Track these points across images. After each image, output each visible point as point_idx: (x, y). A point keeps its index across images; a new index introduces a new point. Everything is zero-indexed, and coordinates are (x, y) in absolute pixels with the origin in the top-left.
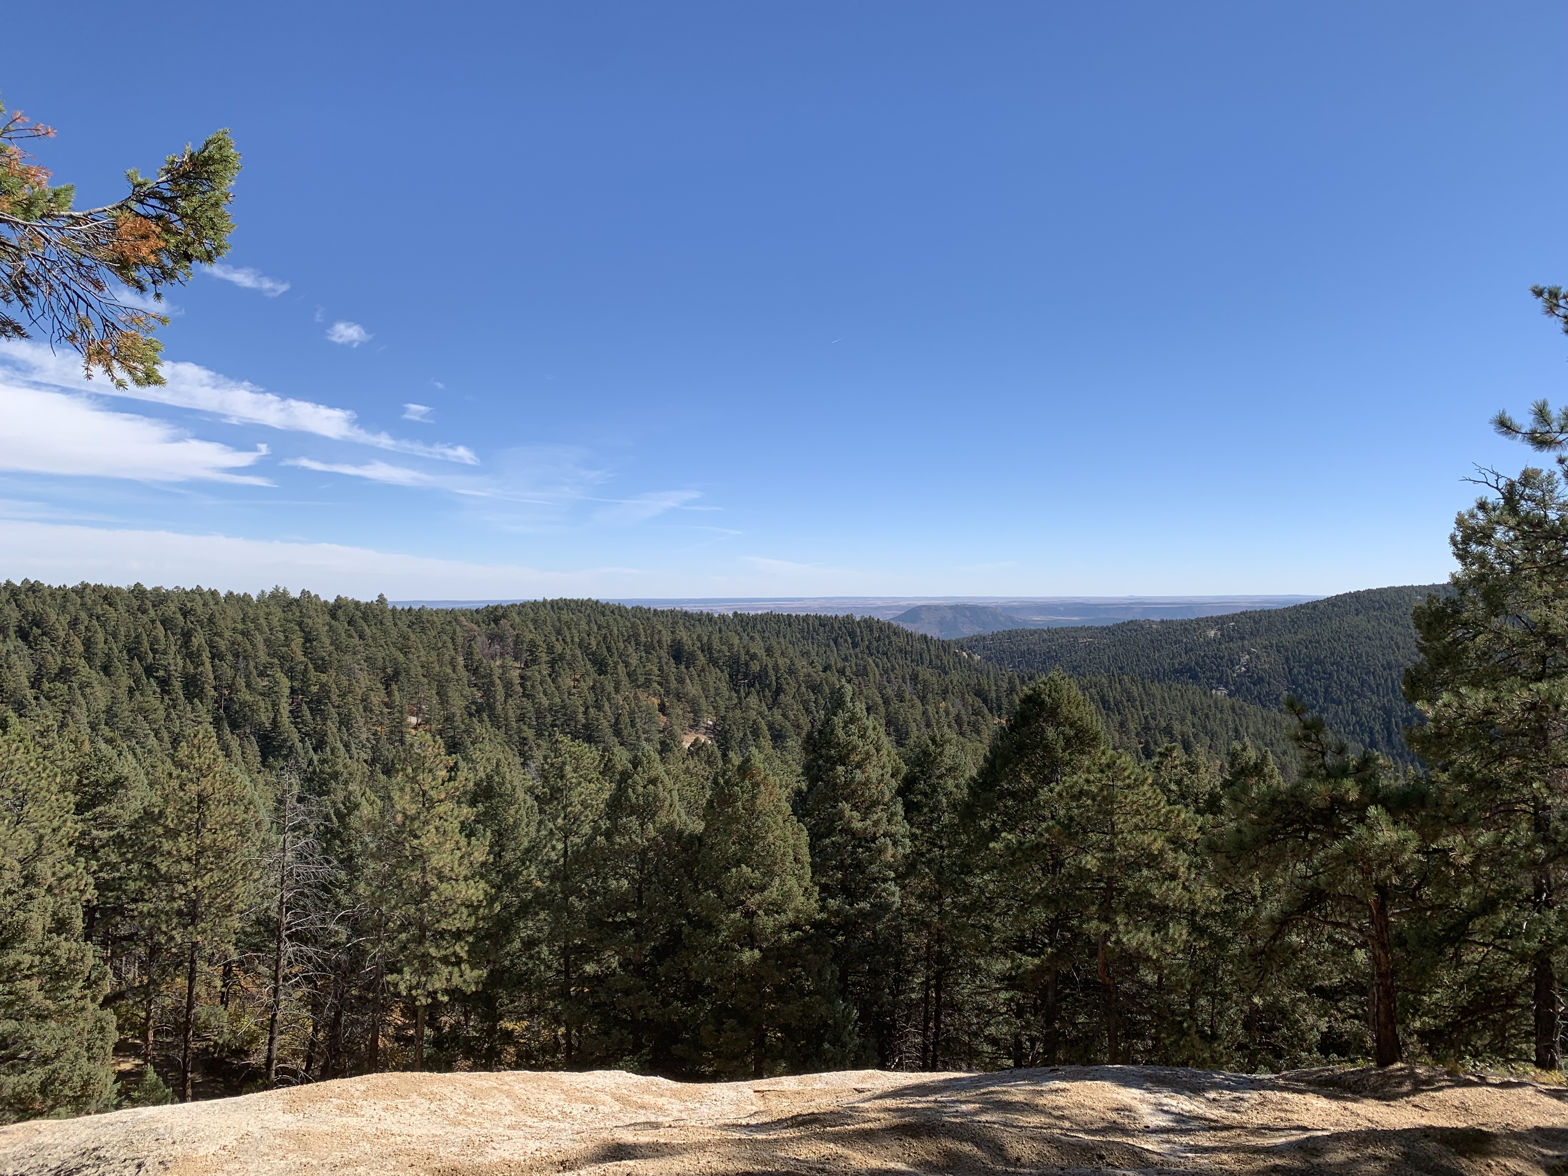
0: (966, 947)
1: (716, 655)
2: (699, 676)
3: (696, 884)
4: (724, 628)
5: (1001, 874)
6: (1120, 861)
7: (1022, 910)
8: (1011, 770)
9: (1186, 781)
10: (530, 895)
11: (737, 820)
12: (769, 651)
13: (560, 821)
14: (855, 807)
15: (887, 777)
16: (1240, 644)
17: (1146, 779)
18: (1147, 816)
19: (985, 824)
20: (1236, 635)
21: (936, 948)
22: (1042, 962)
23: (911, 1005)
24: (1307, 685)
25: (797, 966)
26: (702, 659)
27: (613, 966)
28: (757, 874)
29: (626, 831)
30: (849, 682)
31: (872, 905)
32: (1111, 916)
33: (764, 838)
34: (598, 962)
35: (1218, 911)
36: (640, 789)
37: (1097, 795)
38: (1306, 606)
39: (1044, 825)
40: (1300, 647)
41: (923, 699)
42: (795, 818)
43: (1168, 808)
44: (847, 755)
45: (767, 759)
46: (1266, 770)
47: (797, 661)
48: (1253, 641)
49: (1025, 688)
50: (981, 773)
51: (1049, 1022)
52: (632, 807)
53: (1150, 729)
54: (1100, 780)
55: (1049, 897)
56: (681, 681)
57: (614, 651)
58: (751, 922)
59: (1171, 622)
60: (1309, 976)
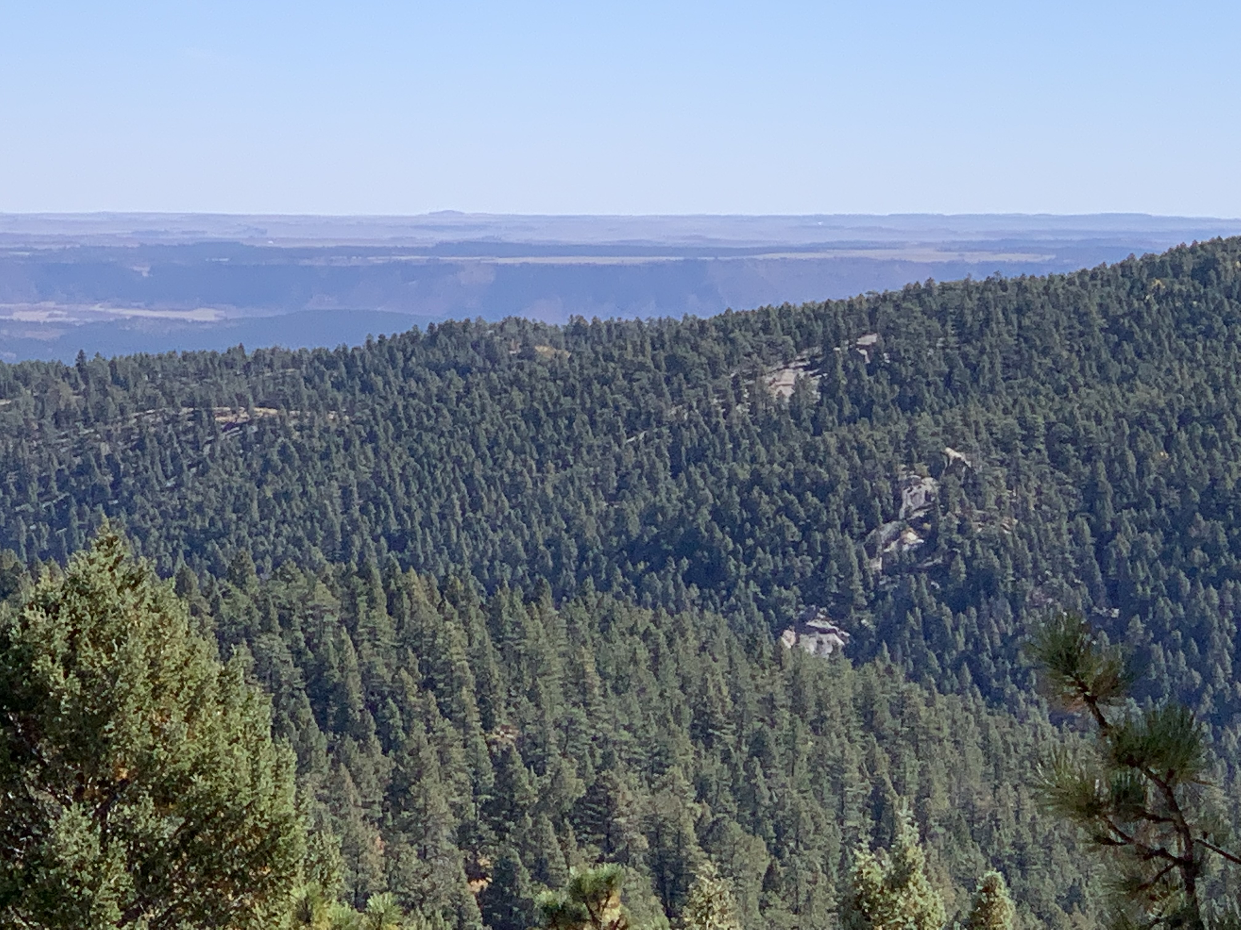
20: (883, 388)
24: (1166, 608)
38: (1169, 265)
48: (953, 416)
53: (515, 812)
59: (617, 331)
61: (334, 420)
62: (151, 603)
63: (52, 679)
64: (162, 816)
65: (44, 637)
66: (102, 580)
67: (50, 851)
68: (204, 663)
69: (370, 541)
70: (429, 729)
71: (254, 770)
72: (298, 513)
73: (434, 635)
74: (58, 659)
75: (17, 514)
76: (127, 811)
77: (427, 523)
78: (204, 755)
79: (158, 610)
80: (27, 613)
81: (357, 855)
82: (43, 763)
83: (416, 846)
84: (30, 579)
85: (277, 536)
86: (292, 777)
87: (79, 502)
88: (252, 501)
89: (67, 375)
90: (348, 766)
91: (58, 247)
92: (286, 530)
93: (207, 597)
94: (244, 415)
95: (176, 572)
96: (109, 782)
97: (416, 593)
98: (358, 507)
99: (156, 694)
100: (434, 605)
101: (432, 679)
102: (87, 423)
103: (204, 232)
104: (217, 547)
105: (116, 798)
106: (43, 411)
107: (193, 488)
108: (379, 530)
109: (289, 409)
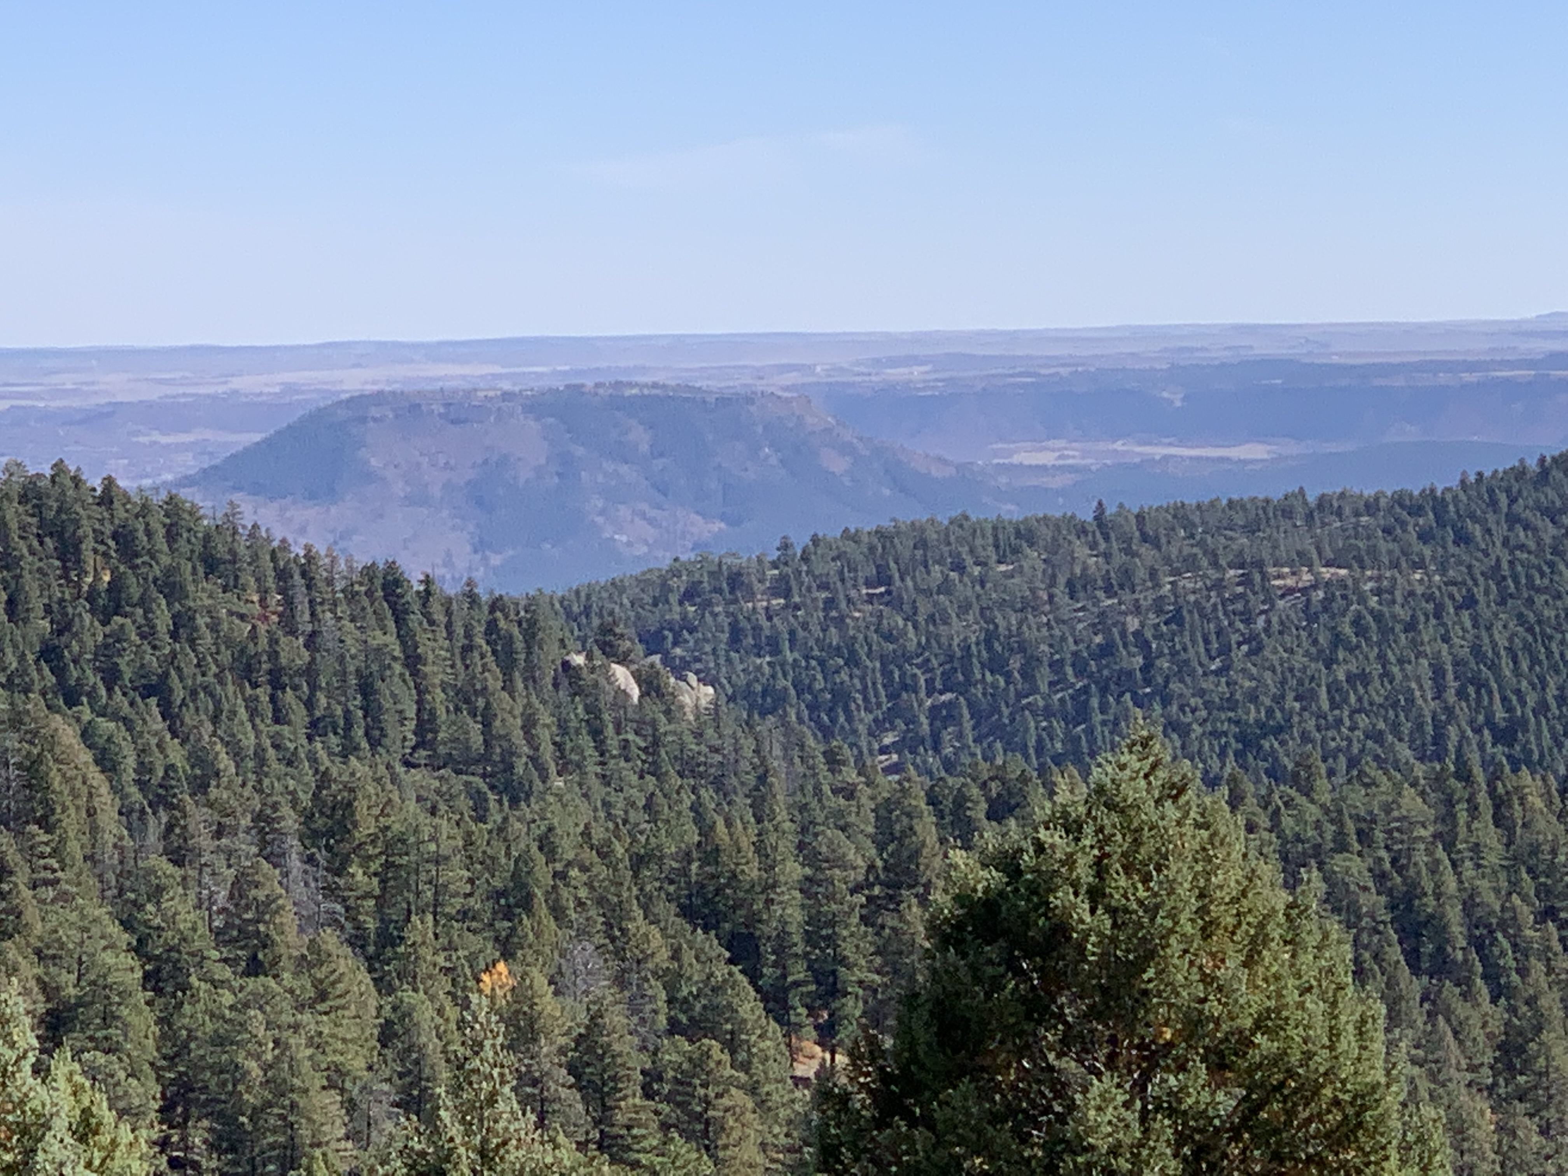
41: (382, 951)
61: (1421, 581)
62: (1198, 818)
63: (1075, 916)
64: (1218, 1087)
65: (1063, 863)
66: (1135, 791)
67: (1078, 1135)
68: (1266, 892)
69: (1469, 733)
70: (1550, 971)
71: (1331, 1028)
72: (1378, 700)
73: (1554, 852)
74: (1083, 890)
75: (1023, 709)
76: (1172, 1081)
77: (1542, 708)
78: (1268, 1009)
79: (1206, 826)
80: (1043, 834)
81: (1461, 1132)
82: (1065, 1023)
83: (1537, 1119)
84: (1041, 790)
85: (1352, 729)
86: (1381, 1036)
87: (1104, 691)
88: (1319, 686)
89: (1082, 531)
90: (1448, 1021)
91: (1069, 369)
92: (1363, 721)
93: (1265, 808)
94: (1307, 578)
95: (1226, 775)
96: (1149, 1045)
97: (1530, 798)
98: (1453, 691)
99: (1206, 933)
100: (1553, 813)
101: (1552, 907)
102: (1109, 591)
103: (1251, 347)
104: (1276, 745)
105: (1158, 1065)
106: (1054, 577)
107: (1244, 670)
108: (1481, 718)
109: (1363, 568)
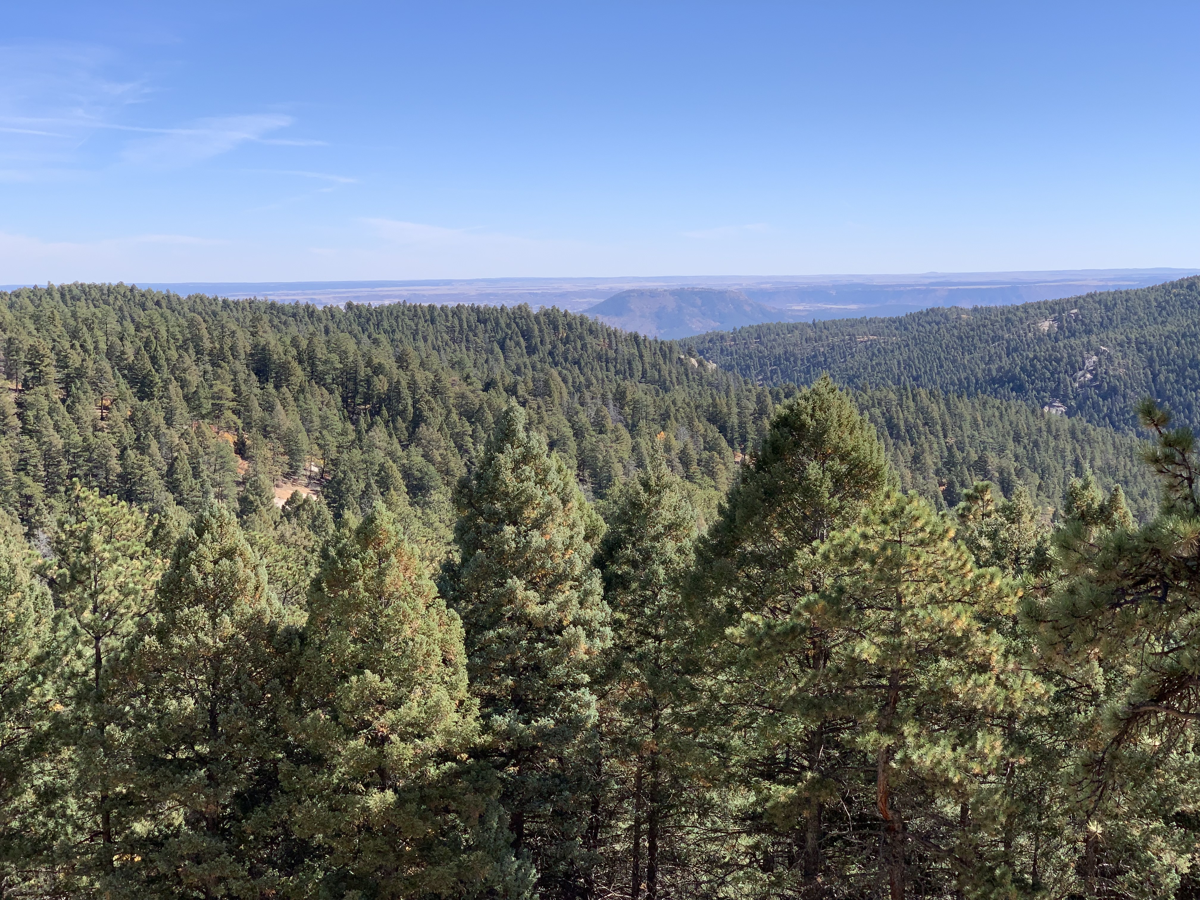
0: (692, 775)
1: (321, 368)
2: (296, 400)
3: (298, 703)
4: (332, 326)
5: (741, 673)
6: (909, 647)
7: (772, 720)
8: (757, 525)
9: (1003, 534)
10: (46, 725)
11: (358, 607)
12: (402, 361)
13: (87, 616)
14: (532, 585)
15: (579, 539)
16: (1085, 340)
17: (946, 531)
18: (948, 583)
19: (719, 603)
20: (1079, 327)
21: (650, 779)
22: (799, 792)
23: (614, 860)
24: (1177, 398)
25: (449, 812)
26: (299, 374)
27: (177, 823)
28: (389, 683)
29: (189, 626)
30: (523, 404)
31: (558, 722)
32: (896, 724)
33: (397, 632)
34: (154, 817)
35: (1046, 713)
36: (209, 566)
37: (878, 556)
38: (1179, 284)
39: (803, 600)
40: (1170, 342)
41: (633, 428)
42: (443, 602)
43: (977, 571)
44: (520, 510)
45: (402, 519)
46: (1116, 516)
47: (443, 376)
48: (1103, 336)
49: (778, 406)
50: (715, 531)
51: (809, 875)
52: (196, 591)
53: (954, 465)
54: (883, 534)
55: (810, 701)
56: (269, 408)
57: (163, 362)
58: (380, 752)
59: (989, 310)
60: (1167, 798)
61: (895, 340)
62: (838, 397)
63: (807, 421)
64: (842, 465)
65: (804, 408)
66: (823, 390)
67: (807, 475)
68: (855, 416)
69: (907, 378)
70: (926, 438)
71: (871, 450)
72: (883, 370)
73: (928, 408)
74: (809, 415)
75: (794, 371)
76: (831, 463)
77: (925, 372)
78: (855, 445)
79: (840, 400)
80: (799, 401)
81: (903, 478)
82: (804, 448)
83: (922, 475)
84: (798, 390)
85: (877, 377)
86: (883, 453)
87: (814, 366)
88: (869, 366)
89: (809, 326)
90: (900, 450)
92: (880, 375)
93: (855, 396)
94: (866, 338)
95: (845, 387)
96: (825, 454)
97: (922, 395)
98: (903, 368)
99: (840, 426)
100: (928, 399)
101: (927, 422)
102: (816, 341)
104: (857, 380)
105: (827, 459)
106: (802, 337)
107: (850, 362)
108: (910, 374)
109: (881, 336)
